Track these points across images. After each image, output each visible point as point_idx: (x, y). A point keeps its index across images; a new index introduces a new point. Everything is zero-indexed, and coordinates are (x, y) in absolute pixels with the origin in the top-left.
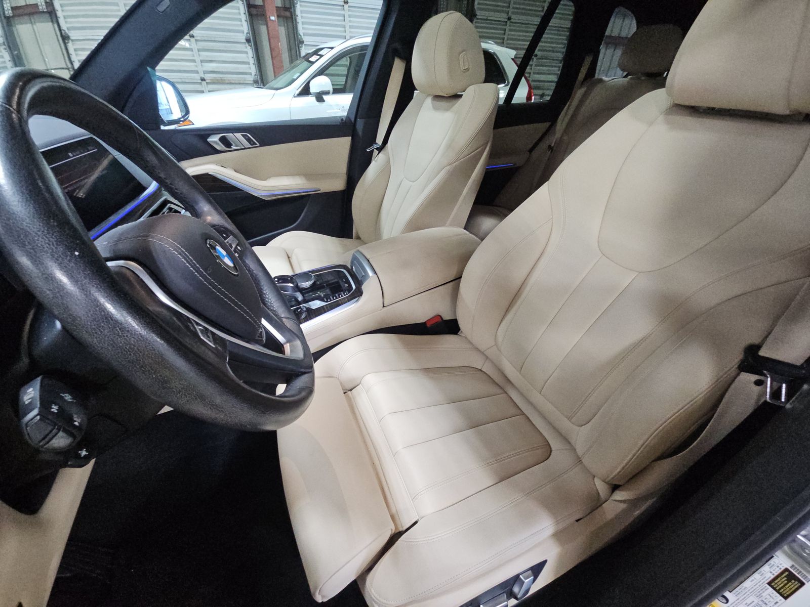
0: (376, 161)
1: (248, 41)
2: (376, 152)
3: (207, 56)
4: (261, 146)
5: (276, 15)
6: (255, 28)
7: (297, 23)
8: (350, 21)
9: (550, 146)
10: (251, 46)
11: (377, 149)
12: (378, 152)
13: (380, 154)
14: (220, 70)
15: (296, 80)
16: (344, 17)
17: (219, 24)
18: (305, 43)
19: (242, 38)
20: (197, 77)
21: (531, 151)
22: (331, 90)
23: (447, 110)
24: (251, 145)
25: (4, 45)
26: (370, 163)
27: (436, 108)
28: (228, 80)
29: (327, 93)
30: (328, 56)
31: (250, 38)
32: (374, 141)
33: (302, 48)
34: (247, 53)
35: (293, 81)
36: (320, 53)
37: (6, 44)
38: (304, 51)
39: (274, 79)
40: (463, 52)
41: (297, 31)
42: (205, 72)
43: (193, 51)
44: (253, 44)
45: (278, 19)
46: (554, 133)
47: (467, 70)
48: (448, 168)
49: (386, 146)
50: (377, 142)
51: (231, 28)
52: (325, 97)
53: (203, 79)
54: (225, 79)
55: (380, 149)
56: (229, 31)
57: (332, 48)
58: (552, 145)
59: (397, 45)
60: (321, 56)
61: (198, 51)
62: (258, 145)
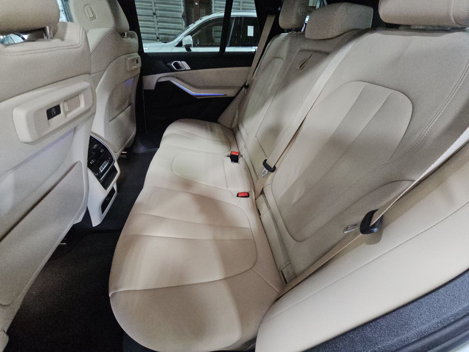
1: (183, 17)
3: (161, 25)
5: (199, 2)
8: (243, 6)
10: (184, 20)
14: (167, 33)
16: (240, 3)
17: (169, 7)
19: (180, 15)
25: (63, 11)
28: (171, 39)
31: (184, 16)
34: (182, 24)
37: (63, 10)
41: (211, 11)
42: (159, 34)
43: (154, 22)
44: (186, 19)
45: (200, 4)
53: (158, 38)
61: (157, 22)
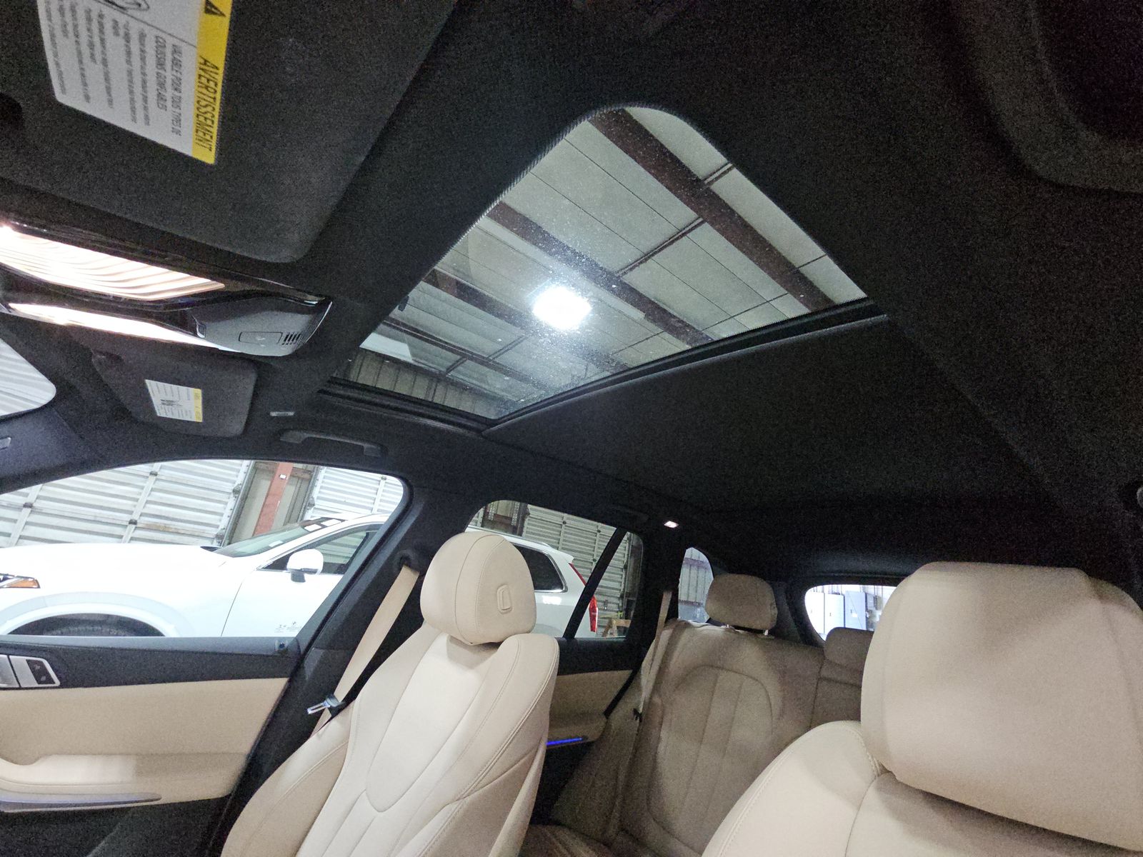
0: (319, 737)
1: (236, 492)
2: (327, 715)
3: (161, 498)
4: (61, 686)
5: (289, 475)
6: (254, 480)
7: (314, 485)
9: (636, 711)
10: (236, 498)
11: (331, 709)
12: (330, 716)
13: (333, 721)
14: (171, 516)
15: (272, 548)
18: (316, 506)
19: (229, 487)
20: (127, 518)
21: (608, 712)
22: (320, 568)
23: (471, 666)
24: (39, 682)
26: (308, 737)
27: (452, 657)
28: (176, 529)
29: (313, 572)
30: (332, 528)
31: (240, 490)
32: (330, 692)
33: (309, 511)
34: (226, 504)
35: (269, 548)
36: (323, 523)
38: (310, 515)
39: (250, 539)
40: (502, 585)
41: (311, 493)
42: (142, 515)
44: (240, 497)
45: (289, 479)
46: (639, 688)
47: (508, 610)
48: (454, 806)
49: (351, 705)
50: (335, 693)
51: (218, 475)
52: (306, 576)
53: (133, 522)
54: (171, 526)
55: (335, 712)
56: (216, 478)
57: (342, 521)
58: (641, 710)
59: (409, 552)
60: (324, 527)
62: (57, 683)
